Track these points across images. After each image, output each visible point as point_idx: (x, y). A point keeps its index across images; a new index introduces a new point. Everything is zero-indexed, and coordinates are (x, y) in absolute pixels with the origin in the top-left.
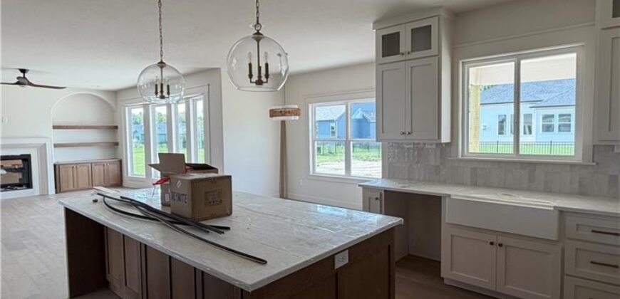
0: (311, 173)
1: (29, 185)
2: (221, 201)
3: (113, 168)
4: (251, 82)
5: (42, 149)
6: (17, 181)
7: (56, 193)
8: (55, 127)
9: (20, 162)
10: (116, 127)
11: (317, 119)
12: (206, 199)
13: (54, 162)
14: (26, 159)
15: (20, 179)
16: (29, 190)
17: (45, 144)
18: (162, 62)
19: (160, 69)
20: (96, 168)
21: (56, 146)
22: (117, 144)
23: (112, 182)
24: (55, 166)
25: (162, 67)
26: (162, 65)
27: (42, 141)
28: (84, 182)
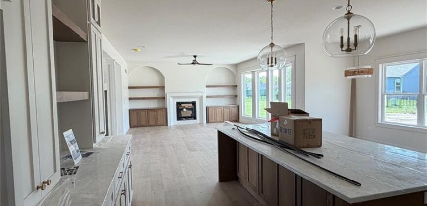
0: (380, 121)
1: (195, 118)
2: (314, 136)
3: (234, 110)
4: (342, 50)
5: (201, 98)
6: (190, 115)
7: (207, 123)
8: (207, 87)
9: (191, 105)
10: (236, 86)
11: (387, 77)
12: (304, 134)
13: (206, 106)
14: (194, 103)
15: (192, 114)
16: (195, 120)
17: (202, 96)
18: (272, 44)
19: (271, 48)
20: (225, 110)
21: (207, 97)
22: (236, 96)
23: (233, 119)
24: (206, 108)
25: (272, 47)
26: (272, 45)
27: (200, 94)
28: (219, 118)
